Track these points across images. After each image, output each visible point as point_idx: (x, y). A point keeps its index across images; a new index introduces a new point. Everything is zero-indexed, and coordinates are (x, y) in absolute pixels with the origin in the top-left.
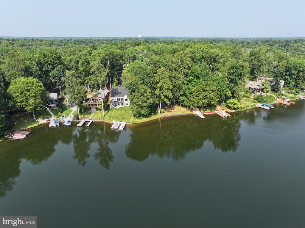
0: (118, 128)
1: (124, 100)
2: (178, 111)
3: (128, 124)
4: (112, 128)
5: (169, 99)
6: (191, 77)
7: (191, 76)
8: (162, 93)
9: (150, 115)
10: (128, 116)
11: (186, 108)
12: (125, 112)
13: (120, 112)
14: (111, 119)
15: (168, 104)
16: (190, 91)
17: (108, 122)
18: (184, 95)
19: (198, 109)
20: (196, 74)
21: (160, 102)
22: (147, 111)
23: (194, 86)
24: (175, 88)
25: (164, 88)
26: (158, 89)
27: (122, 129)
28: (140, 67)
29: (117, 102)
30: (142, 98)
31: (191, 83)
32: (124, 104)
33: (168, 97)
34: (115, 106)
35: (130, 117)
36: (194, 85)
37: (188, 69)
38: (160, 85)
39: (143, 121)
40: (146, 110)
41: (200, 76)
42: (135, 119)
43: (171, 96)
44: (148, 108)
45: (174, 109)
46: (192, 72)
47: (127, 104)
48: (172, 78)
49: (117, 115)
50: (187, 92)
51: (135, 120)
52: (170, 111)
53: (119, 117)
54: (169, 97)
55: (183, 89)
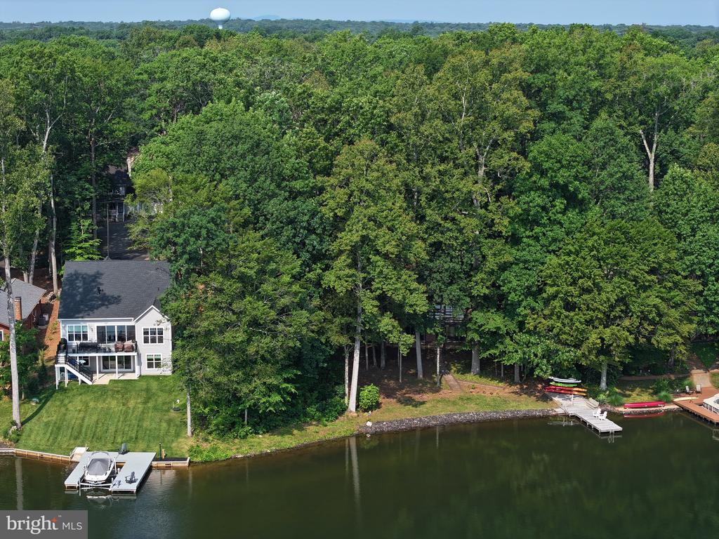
0: (108, 480)
1: (139, 337)
2: (461, 399)
3: (163, 464)
4: (72, 480)
5: (409, 323)
7: (531, 189)
8: (367, 284)
9: (296, 416)
10: (164, 425)
11: (512, 382)
12: (145, 403)
13: (114, 404)
14: (63, 440)
15: (404, 351)
16: (530, 279)
17: (48, 455)
18: (497, 301)
19: (579, 385)
20: (562, 176)
21: (353, 340)
22: (277, 389)
23: (553, 247)
24: (443, 263)
25: (378, 253)
26: (343, 260)
27: (133, 487)
28: (236, 138)
29: (94, 348)
30: (249, 307)
31: (537, 229)
32: (140, 364)
33: (401, 306)
34: (82, 369)
35: (172, 431)
36: (555, 240)
37: (513, 150)
38: (356, 238)
39: (252, 452)
40: (273, 381)
41: (584, 193)
42: (206, 440)
43: (418, 303)
44: (284, 368)
45: (438, 390)
46: (538, 169)
47: (154, 362)
48: (423, 198)
49: (95, 418)
50: (513, 282)
51: (206, 446)
52: (417, 397)
53: (112, 429)
54: (408, 310)
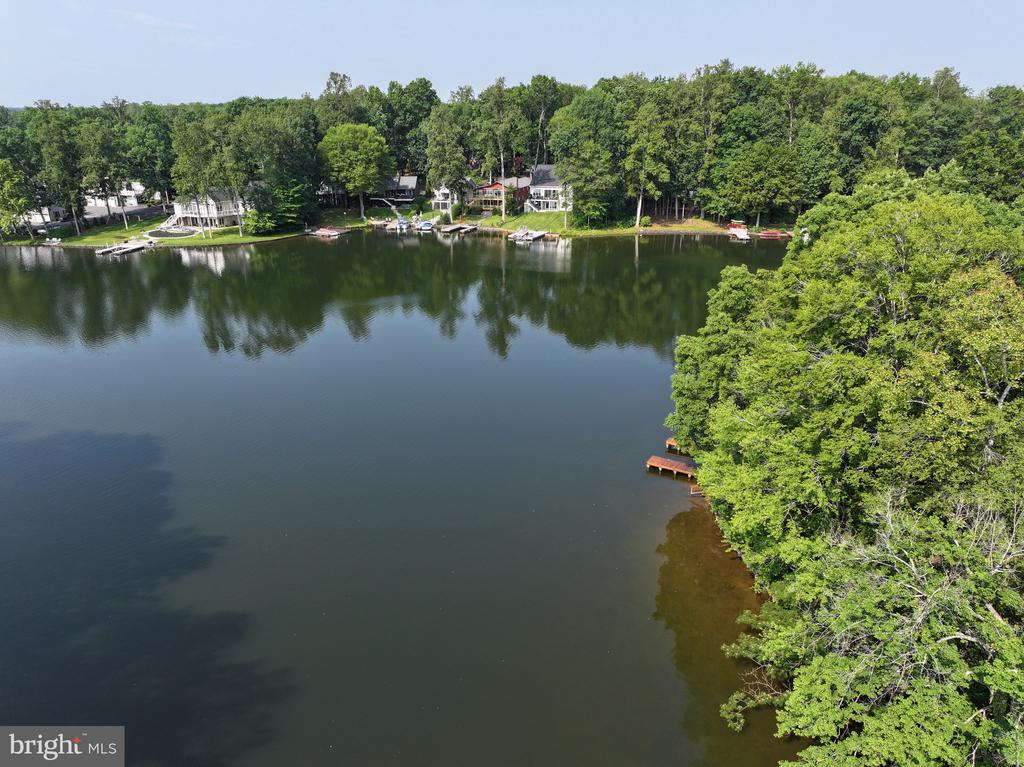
1: (560, 194)
2: (689, 226)
3: (549, 235)
5: (659, 186)
6: (731, 135)
7: (729, 131)
8: (642, 167)
9: (608, 221)
11: (716, 222)
12: (555, 218)
14: (515, 227)
16: (722, 173)
17: (506, 230)
18: (708, 183)
19: (744, 224)
20: (743, 124)
21: (639, 195)
22: (598, 209)
23: (735, 158)
29: (542, 198)
30: (585, 172)
32: (559, 205)
33: (657, 178)
34: (536, 206)
36: (737, 154)
37: (720, 111)
38: (638, 147)
40: (596, 205)
41: (754, 133)
43: (666, 177)
44: (601, 200)
45: (681, 224)
46: (732, 120)
49: (533, 221)
50: (716, 173)
52: (670, 225)
53: (537, 224)
55: (706, 165)
